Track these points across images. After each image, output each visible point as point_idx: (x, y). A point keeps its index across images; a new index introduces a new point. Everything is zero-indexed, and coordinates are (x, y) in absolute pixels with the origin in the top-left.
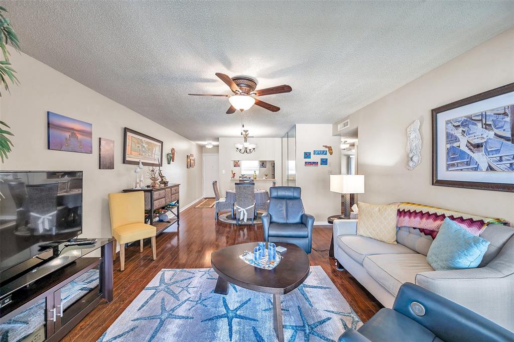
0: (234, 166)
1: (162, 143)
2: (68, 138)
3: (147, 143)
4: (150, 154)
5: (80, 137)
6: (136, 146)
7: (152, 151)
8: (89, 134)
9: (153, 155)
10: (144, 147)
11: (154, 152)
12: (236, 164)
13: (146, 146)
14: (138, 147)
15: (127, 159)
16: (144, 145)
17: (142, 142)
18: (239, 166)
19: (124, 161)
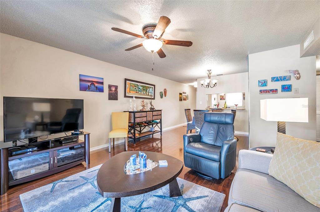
0: (221, 99)
1: (154, 86)
2: (90, 85)
3: (142, 86)
4: (145, 93)
5: (96, 85)
6: (133, 88)
7: (147, 91)
8: (102, 83)
9: (147, 93)
10: (140, 88)
11: (148, 91)
12: (222, 98)
13: (141, 88)
14: (136, 88)
15: (127, 95)
16: (139, 87)
17: (138, 86)
18: (224, 99)
19: (125, 96)
